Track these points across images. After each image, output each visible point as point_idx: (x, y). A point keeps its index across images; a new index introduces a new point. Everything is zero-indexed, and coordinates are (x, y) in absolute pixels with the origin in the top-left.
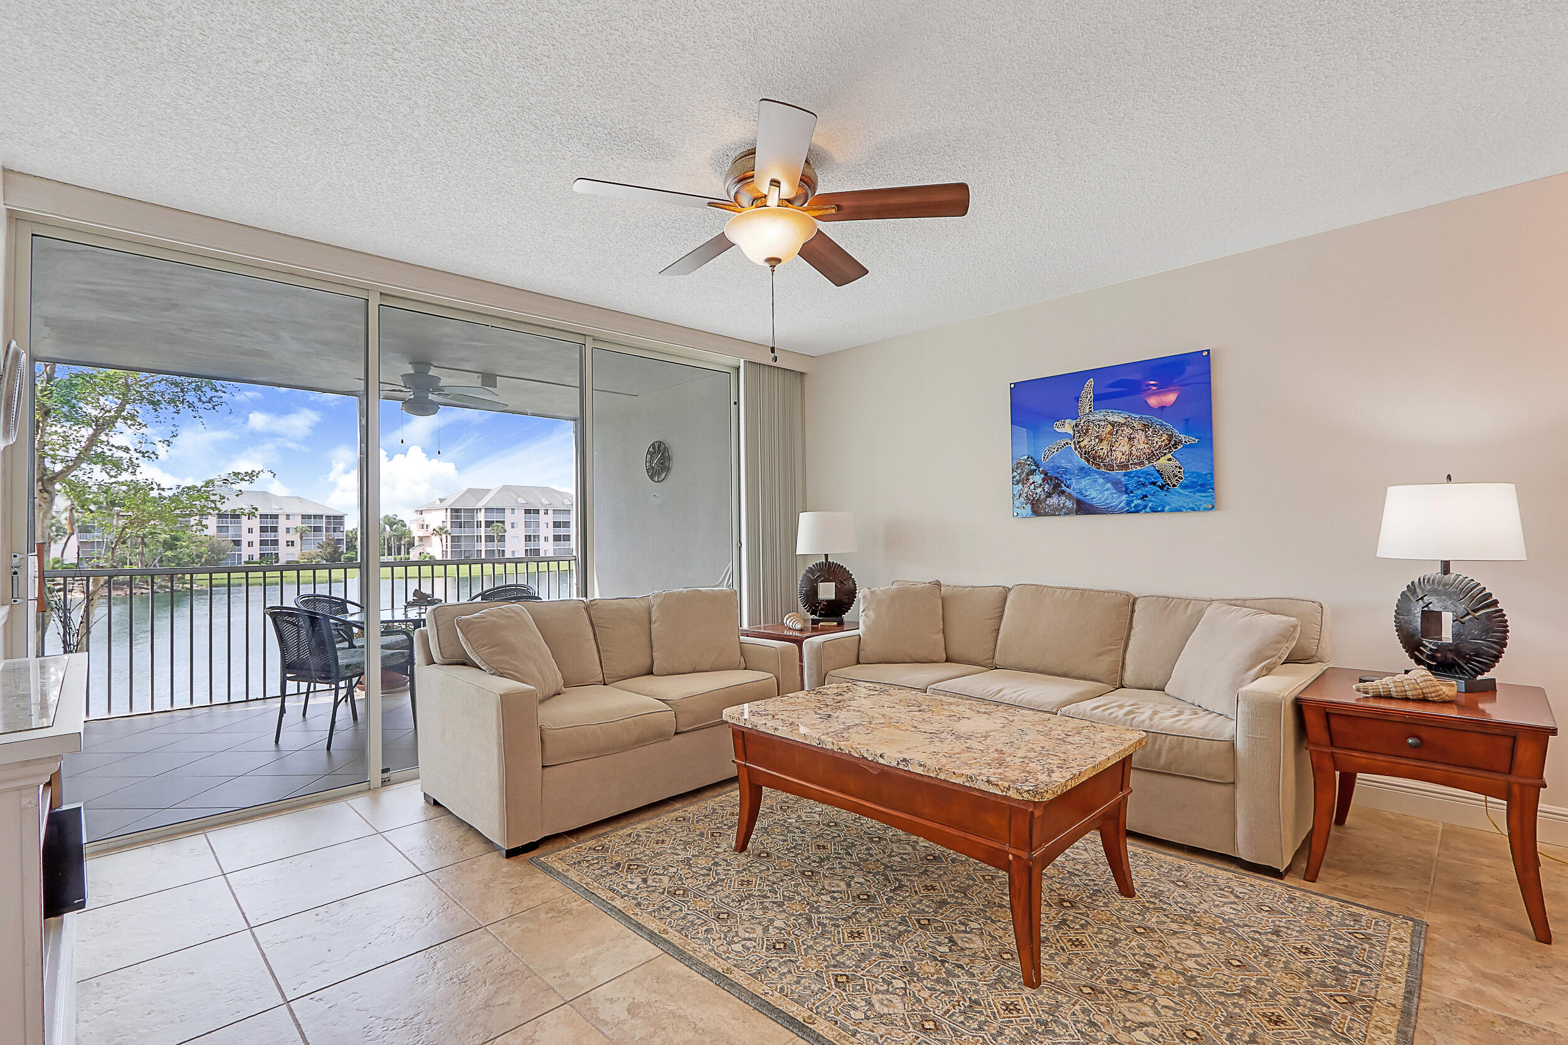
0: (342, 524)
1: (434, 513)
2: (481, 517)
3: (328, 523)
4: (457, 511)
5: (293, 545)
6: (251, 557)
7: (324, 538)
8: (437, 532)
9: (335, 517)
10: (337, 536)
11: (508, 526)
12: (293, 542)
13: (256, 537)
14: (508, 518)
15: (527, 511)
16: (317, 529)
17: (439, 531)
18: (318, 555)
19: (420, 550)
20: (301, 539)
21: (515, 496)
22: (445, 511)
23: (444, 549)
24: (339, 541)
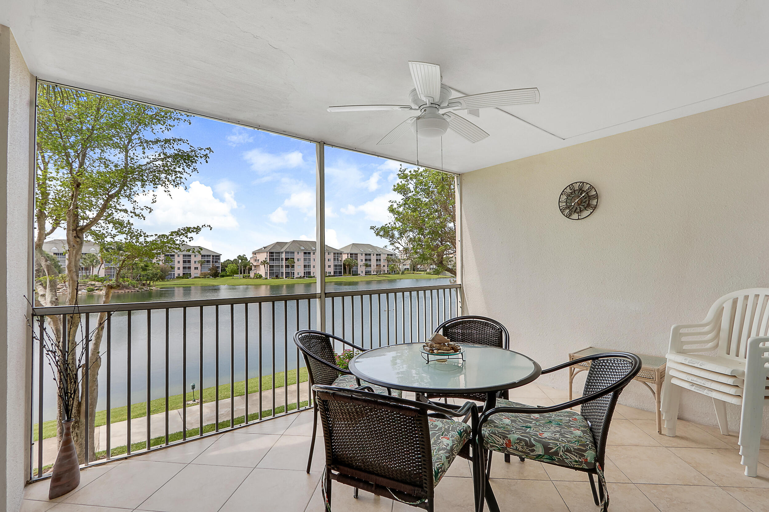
0: (219, 259)
1: (261, 254)
2: (283, 256)
3: (213, 259)
4: (272, 253)
5: (197, 269)
6: (179, 274)
7: (211, 266)
8: (263, 263)
9: (216, 256)
10: (217, 265)
11: (296, 260)
12: (197, 268)
13: (181, 265)
14: (296, 256)
15: (305, 253)
16: (208, 262)
17: (264, 263)
18: (209, 274)
19: (255, 272)
20: (201, 266)
21: (299, 246)
22: (266, 253)
23: (266, 271)
24: (218, 267)
